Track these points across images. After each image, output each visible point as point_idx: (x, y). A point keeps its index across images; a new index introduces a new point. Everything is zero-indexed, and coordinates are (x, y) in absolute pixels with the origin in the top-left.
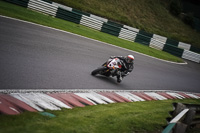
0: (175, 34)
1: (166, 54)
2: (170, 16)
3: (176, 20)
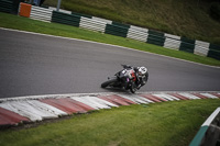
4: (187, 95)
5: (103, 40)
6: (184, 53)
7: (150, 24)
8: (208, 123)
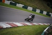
0: (49, 11)
1: (47, 16)
2: (47, 6)
3: (49, 7)
4: (41, 24)
5: (22, 10)
6: (41, 14)
7: (33, 6)
8: (45, 31)
